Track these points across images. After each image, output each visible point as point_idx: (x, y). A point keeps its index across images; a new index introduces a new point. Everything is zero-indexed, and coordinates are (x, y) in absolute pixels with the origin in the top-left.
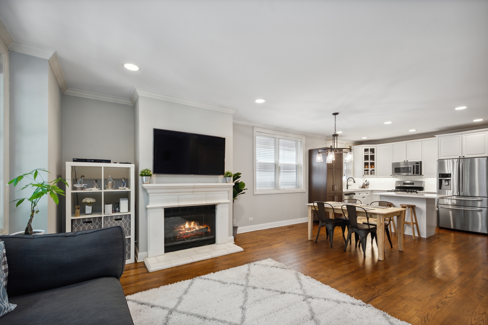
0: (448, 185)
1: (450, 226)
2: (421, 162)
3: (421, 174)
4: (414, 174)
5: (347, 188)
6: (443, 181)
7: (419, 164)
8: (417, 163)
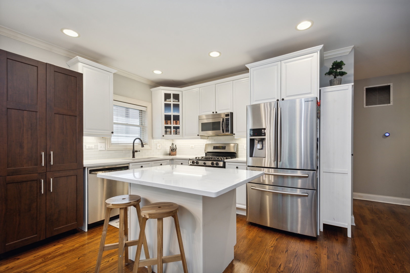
0: (262, 149)
1: (267, 223)
2: (232, 114)
3: (232, 132)
4: (223, 132)
5: (134, 156)
6: (256, 142)
7: (230, 117)
8: (227, 115)
